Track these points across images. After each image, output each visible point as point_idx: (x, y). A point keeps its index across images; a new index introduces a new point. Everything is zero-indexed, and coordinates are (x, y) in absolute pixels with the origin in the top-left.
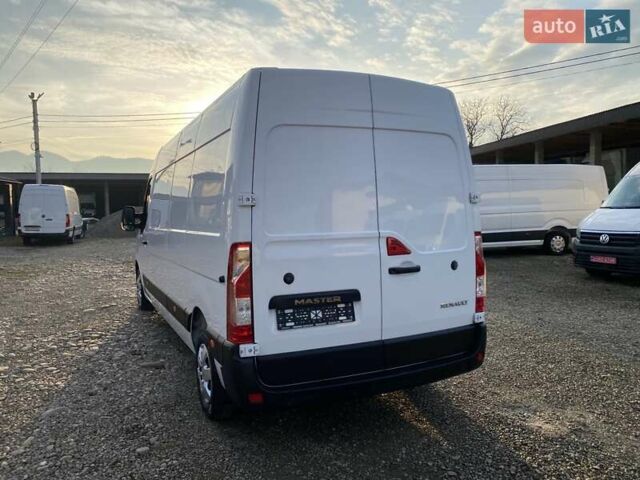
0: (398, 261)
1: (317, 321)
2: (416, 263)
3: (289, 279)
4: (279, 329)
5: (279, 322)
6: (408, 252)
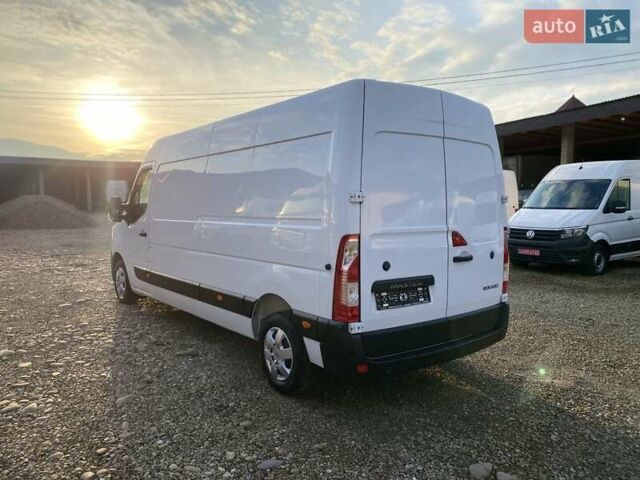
0: (459, 251)
1: (405, 302)
2: (470, 253)
4: (378, 309)
5: (378, 303)
6: (465, 244)
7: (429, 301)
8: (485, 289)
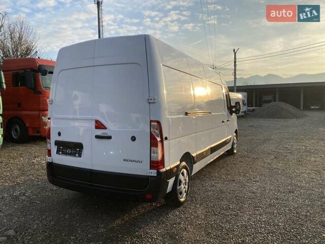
0: (100, 132)
1: (69, 154)
2: (109, 135)
3: (59, 134)
5: (58, 151)
6: (105, 128)
7: (80, 157)
8: (124, 160)
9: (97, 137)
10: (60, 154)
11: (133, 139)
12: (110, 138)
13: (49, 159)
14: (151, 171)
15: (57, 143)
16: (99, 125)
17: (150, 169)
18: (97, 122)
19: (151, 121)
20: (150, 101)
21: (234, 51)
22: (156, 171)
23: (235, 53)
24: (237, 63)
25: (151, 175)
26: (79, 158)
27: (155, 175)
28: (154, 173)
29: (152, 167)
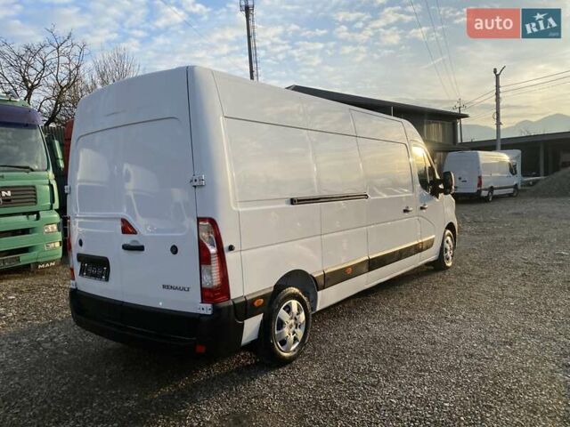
0: (128, 239)
1: (94, 276)
2: (141, 243)
5: (81, 271)
6: (135, 232)
7: (107, 279)
8: (164, 287)
9: (126, 247)
10: (83, 275)
11: (174, 250)
12: (141, 248)
13: (71, 285)
14: (204, 305)
15: (81, 258)
16: (127, 228)
17: (202, 302)
18: (124, 221)
19: (199, 219)
20: (195, 184)
21: (495, 71)
22: (209, 306)
23: (497, 76)
24: (501, 95)
25: (202, 312)
26: (106, 283)
27: (210, 312)
28: (207, 309)
29: (204, 299)
